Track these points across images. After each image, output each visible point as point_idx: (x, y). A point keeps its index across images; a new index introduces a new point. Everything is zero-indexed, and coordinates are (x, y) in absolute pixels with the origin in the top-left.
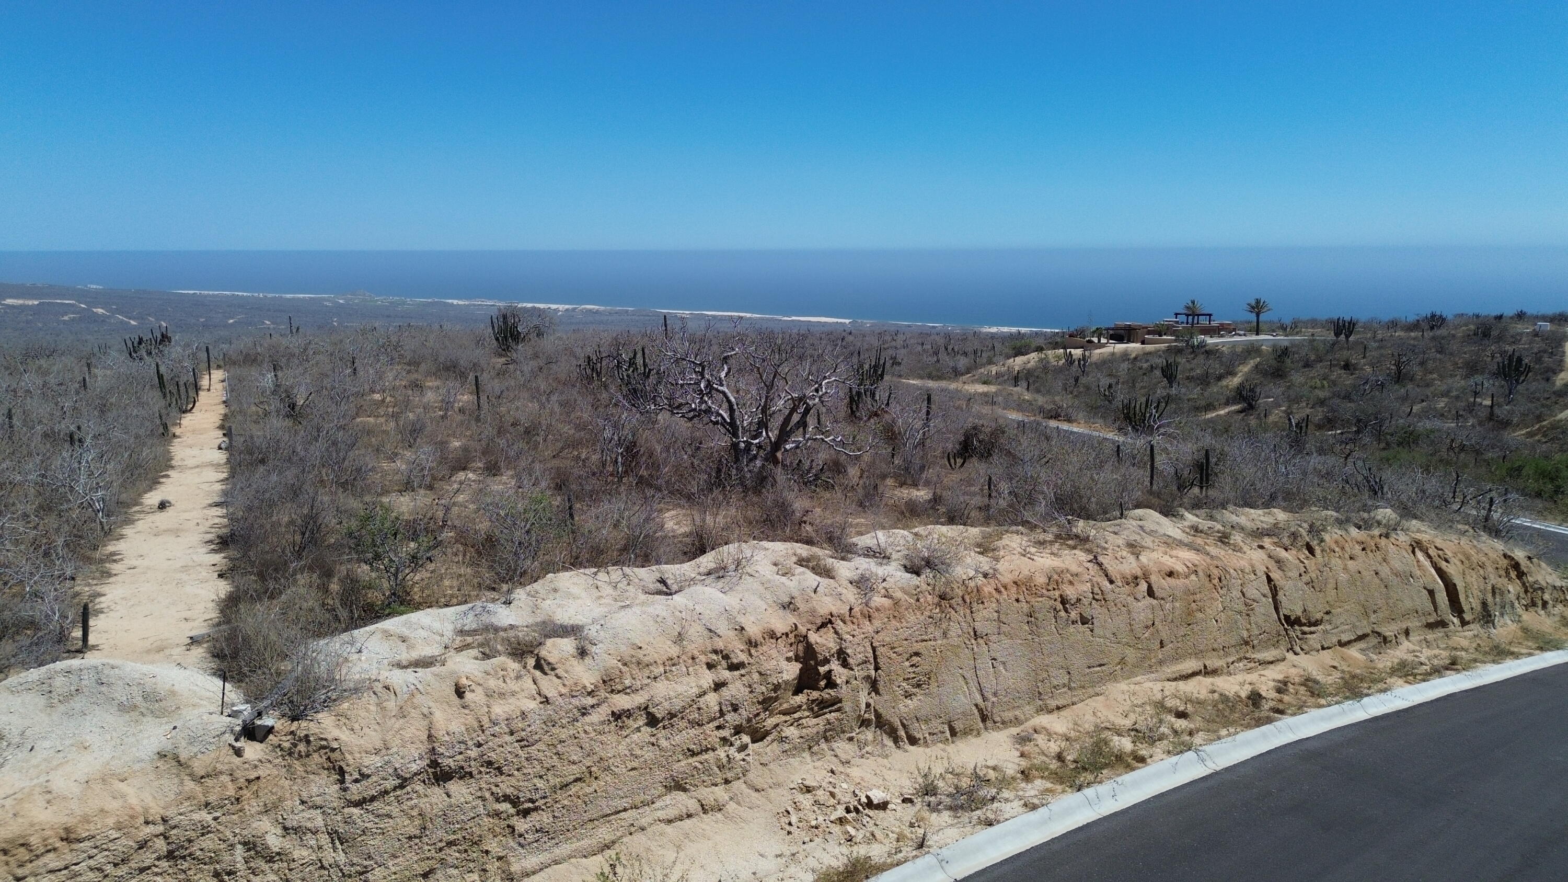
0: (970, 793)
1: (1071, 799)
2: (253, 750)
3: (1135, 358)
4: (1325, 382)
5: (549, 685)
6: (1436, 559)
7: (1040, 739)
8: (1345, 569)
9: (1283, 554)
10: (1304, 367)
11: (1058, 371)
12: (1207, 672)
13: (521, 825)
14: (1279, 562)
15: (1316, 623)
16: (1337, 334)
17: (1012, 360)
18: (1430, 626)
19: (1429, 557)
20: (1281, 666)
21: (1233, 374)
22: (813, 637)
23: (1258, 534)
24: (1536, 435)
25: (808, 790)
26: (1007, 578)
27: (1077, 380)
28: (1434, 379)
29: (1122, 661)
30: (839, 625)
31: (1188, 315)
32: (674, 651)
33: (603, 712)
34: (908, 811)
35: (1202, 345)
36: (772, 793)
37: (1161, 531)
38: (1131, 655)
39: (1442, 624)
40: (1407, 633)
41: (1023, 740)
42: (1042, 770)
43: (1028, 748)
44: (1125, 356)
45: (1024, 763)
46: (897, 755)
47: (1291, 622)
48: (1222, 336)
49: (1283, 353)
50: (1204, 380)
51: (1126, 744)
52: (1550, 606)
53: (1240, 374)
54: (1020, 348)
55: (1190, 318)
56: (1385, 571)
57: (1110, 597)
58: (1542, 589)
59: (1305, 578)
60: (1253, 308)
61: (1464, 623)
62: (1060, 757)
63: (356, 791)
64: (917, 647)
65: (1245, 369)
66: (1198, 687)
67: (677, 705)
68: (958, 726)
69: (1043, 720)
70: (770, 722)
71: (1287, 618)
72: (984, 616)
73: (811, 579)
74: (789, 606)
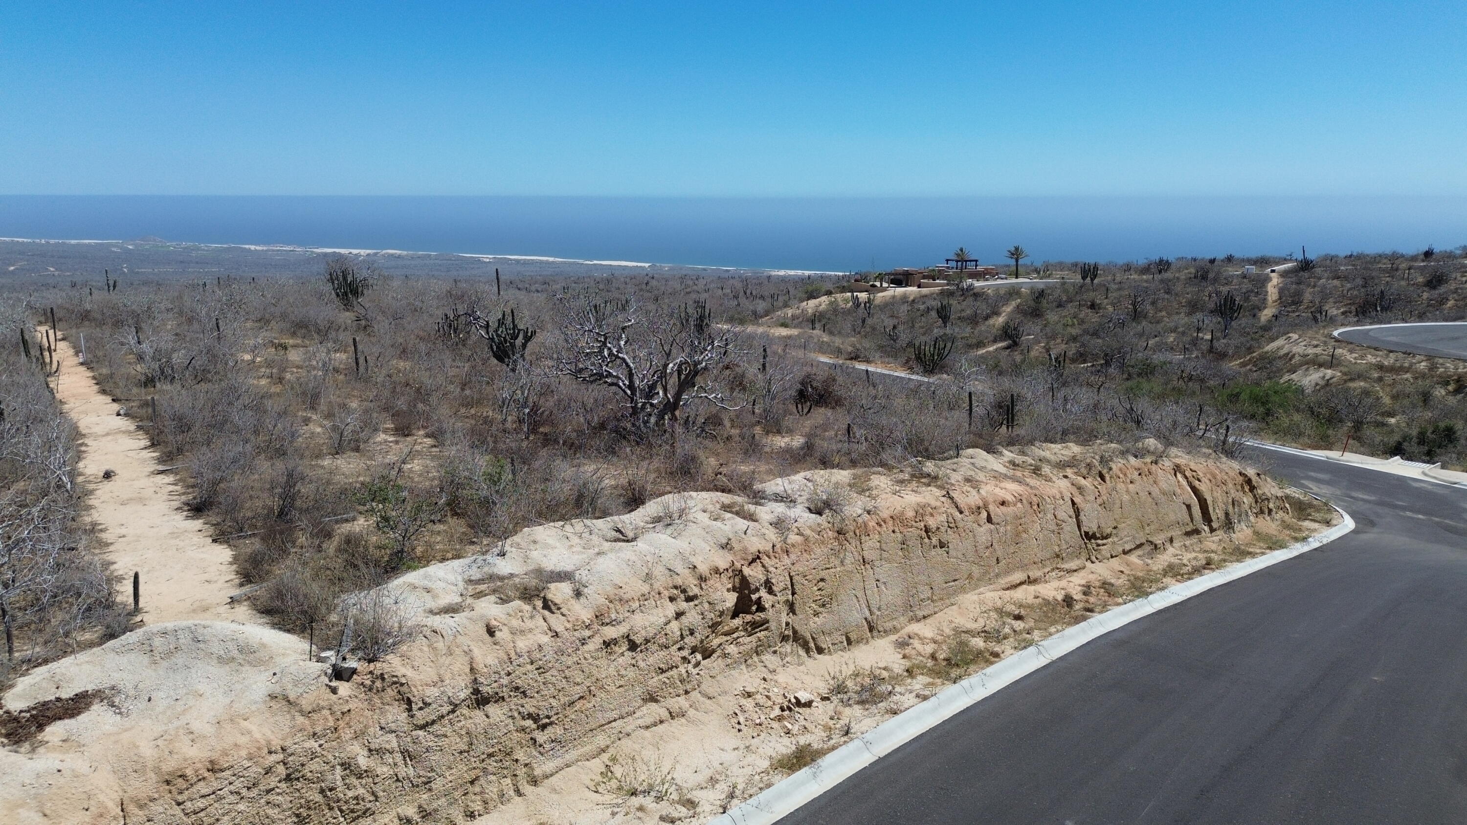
0: (872, 688)
1: (951, 689)
2: (344, 688)
3: (913, 301)
4: (1075, 320)
5: (557, 622)
6: (1191, 479)
7: (916, 643)
8: (1127, 491)
9: (1083, 482)
10: (1058, 307)
11: (847, 313)
12: (1030, 581)
13: (541, 737)
14: (1080, 488)
15: (1106, 538)
16: (1084, 278)
17: (805, 303)
18: (1188, 534)
19: (1186, 477)
20: (1082, 573)
21: (997, 313)
22: (747, 571)
23: (1061, 465)
24: (1247, 365)
25: (749, 695)
26: (885, 514)
27: (864, 321)
28: (1163, 317)
29: (970, 577)
30: (765, 559)
31: (957, 261)
32: (645, 588)
33: (597, 641)
34: (830, 707)
35: (970, 288)
36: (721, 700)
37: (989, 467)
38: (976, 571)
39: (1197, 532)
40: (1171, 540)
41: (902, 644)
42: (921, 667)
43: (908, 651)
44: (904, 299)
45: (907, 663)
46: (809, 662)
47: (1089, 536)
48: (987, 280)
49: (1040, 295)
50: (974, 320)
51: (978, 643)
52: (1273, 513)
53: (1004, 314)
54: (812, 292)
55: (959, 264)
56: (1155, 491)
57: (961, 525)
58: (1268, 499)
59: (1099, 501)
60: (1013, 254)
61: (1212, 530)
62: (933, 657)
63: (421, 717)
64: (823, 574)
65: (1009, 309)
66: (1025, 594)
67: (651, 632)
68: (853, 636)
69: (914, 628)
70: (716, 642)
71: (1087, 533)
72: (870, 544)
73: (742, 524)
74: (726, 546)
